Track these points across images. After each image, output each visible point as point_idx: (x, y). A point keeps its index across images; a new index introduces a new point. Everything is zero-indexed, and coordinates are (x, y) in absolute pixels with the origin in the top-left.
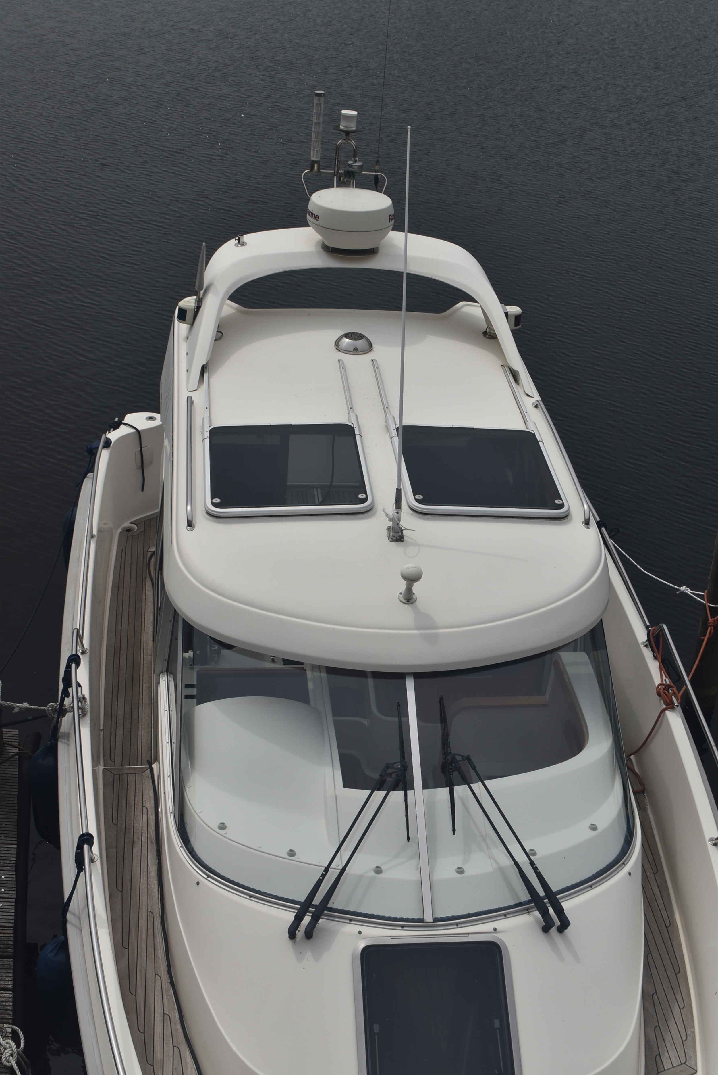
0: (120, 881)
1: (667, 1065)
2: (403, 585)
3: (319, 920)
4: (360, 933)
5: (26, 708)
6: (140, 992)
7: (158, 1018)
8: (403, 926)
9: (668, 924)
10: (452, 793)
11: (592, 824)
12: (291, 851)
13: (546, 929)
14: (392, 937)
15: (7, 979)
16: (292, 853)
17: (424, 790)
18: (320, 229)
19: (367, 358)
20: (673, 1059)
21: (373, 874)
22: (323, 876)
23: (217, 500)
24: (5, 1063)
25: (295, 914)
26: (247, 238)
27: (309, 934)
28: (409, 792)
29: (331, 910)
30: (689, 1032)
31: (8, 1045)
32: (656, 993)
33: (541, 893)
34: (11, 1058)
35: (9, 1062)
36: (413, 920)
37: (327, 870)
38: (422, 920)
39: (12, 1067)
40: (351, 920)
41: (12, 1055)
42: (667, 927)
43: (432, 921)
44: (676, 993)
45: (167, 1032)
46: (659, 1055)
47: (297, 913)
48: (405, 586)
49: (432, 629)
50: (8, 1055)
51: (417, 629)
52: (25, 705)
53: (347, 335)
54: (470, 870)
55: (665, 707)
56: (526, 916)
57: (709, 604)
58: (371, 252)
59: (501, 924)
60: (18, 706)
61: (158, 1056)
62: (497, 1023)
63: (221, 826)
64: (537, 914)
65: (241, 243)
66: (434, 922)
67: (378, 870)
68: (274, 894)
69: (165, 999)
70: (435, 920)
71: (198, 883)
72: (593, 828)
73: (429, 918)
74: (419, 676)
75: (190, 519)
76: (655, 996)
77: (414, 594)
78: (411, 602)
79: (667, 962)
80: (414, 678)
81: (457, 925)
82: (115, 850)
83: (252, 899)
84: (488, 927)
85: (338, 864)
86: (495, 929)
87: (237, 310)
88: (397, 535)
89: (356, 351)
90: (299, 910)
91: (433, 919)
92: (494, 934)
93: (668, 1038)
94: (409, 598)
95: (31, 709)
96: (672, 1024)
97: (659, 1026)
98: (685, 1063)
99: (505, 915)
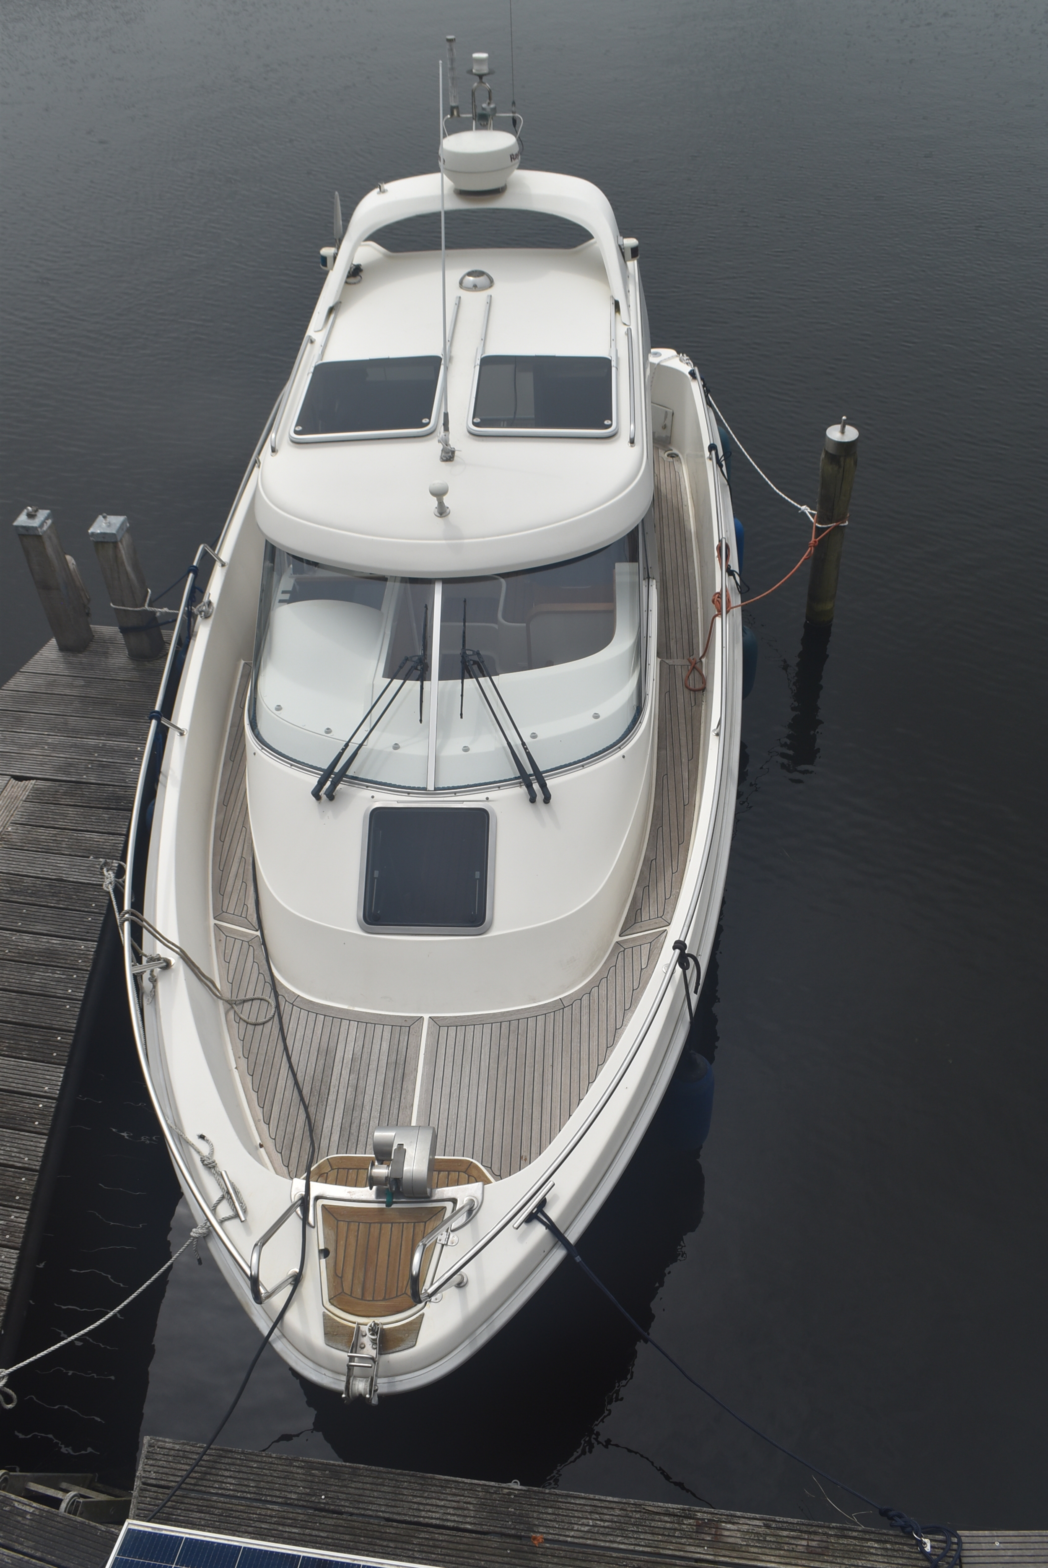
0: (234, 754)
1: (645, 916)
2: (434, 501)
3: (338, 785)
4: (373, 797)
5: (166, 613)
6: (228, 840)
7: (237, 860)
8: (409, 793)
9: (686, 803)
10: (462, 683)
11: (595, 714)
12: (328, 729)
13: (533, 800)
14: (398, 802)
15: (123, 826)
16: (328, 731)
17: (440, 682)
18: (453, 173)
19: (482, 295)
20: (652, 913)
21: (391, 749)
22: (344, 750)
23: (299, 428)
24: (105, 889)
25: (318, 779)
26: (387, 186)
27: (331, 797)
28: (425, 683)
29: (348, 777)
30: (673, 892)
31: (109, 876)
32: (656, 859)
33: (529, 770)
34: (110, 885)
35: (108, 888)
36: (419, 789)
37: (347, 745)
38: (425, 789)
39: (109, 893)
40: (367, 787)
41: (110, 883)
42: (684, 805)
43: (433, 789)
44: (673, 860)
45: (241, 871)
46: (641, 909)
47: (320, 778)
48: (437, 502)
49: (460, 539)
50: (108, 882)
51: (446, 539)
52: (166, 610)
53: (470, 274)
54: (474, 750)
55: (717, 613)
56: (518, 788)
57: (817, 524)
58: (497, 192)
59: (493, 794)
60: (160, 611)
61: (229, 889)
62: (477, 875)
63: (278, 707)
64: (524, 787)
65: (382, 191)
66: (435, 790)
67: (396, 747)
68: (310, 764)
69: (245, 846)
70: (435, 789)
71: (255, 754)
72: (596, 716)
73: (431, 787)
74: (446, 581)
75: (273, 446)
76: (654, 862)
77: (448, 508)
78: (444, 515)
79: (674, 834)
80: (443, 583)
81: (455, 794)
82: (236, 728)
83: (293, 767)
84: (482, 796)
85: (358, 739)
86: (487, 799)
87: (385, 255)
88: (447, 455)
89: (475, 287)
90: (322, 775)
91: (435, 788)
92: (486, 803)
93: (653, 895)
94: (442, 511)
95: (169, 613)
96: (661, 885)
97: (649, 886)
98: (661, 917)
99: (499, 787)
